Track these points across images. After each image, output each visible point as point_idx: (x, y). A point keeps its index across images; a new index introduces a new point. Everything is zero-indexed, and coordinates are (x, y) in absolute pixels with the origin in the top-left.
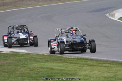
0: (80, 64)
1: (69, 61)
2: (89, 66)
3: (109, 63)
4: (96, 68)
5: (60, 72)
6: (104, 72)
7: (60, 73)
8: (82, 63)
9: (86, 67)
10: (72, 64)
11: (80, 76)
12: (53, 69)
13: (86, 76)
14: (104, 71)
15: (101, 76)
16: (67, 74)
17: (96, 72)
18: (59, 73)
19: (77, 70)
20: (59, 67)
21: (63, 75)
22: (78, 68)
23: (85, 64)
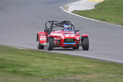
0: (32, 56)
1: (21, 53)
2: (41, 59)
3: (61, 56)
4: (48, 60)
5: (12, 63)
6: (56, 65)
7: (11, 64)
8: (34, 54)
9: (37, 59)
10: (24, 56)
11: (31, 68)
12: (4, 60)
13: (38, 68)
14: (55, 64)
15: (52, 69)
16: (18, 65)
17: (48, 64)
18: (10, 64)
19: (29, 62)
20: (10, 58)
21: (14, 66)
22: (30, 60)
23: (37, 56)
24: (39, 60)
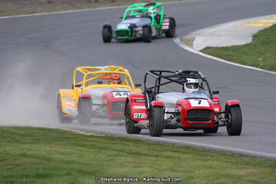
0: (112, 150)
2: (132, 156)
3: (176, 149)
4: (147, 160)
5: (66, 166)
6: (165, 170)
7: (66, 169)
8: (115, 147)
9: (123, 158)
10: (94, 150)
12: (49, 160)
14: (164, 168)
16: (80, 171)
17: (146, 169)
18: (62, 169)
19: (105, 163)
20: (63, 156)
21: (71, 174)
22: (107, 159)
23: (123, 151)
24: (128, 159)
